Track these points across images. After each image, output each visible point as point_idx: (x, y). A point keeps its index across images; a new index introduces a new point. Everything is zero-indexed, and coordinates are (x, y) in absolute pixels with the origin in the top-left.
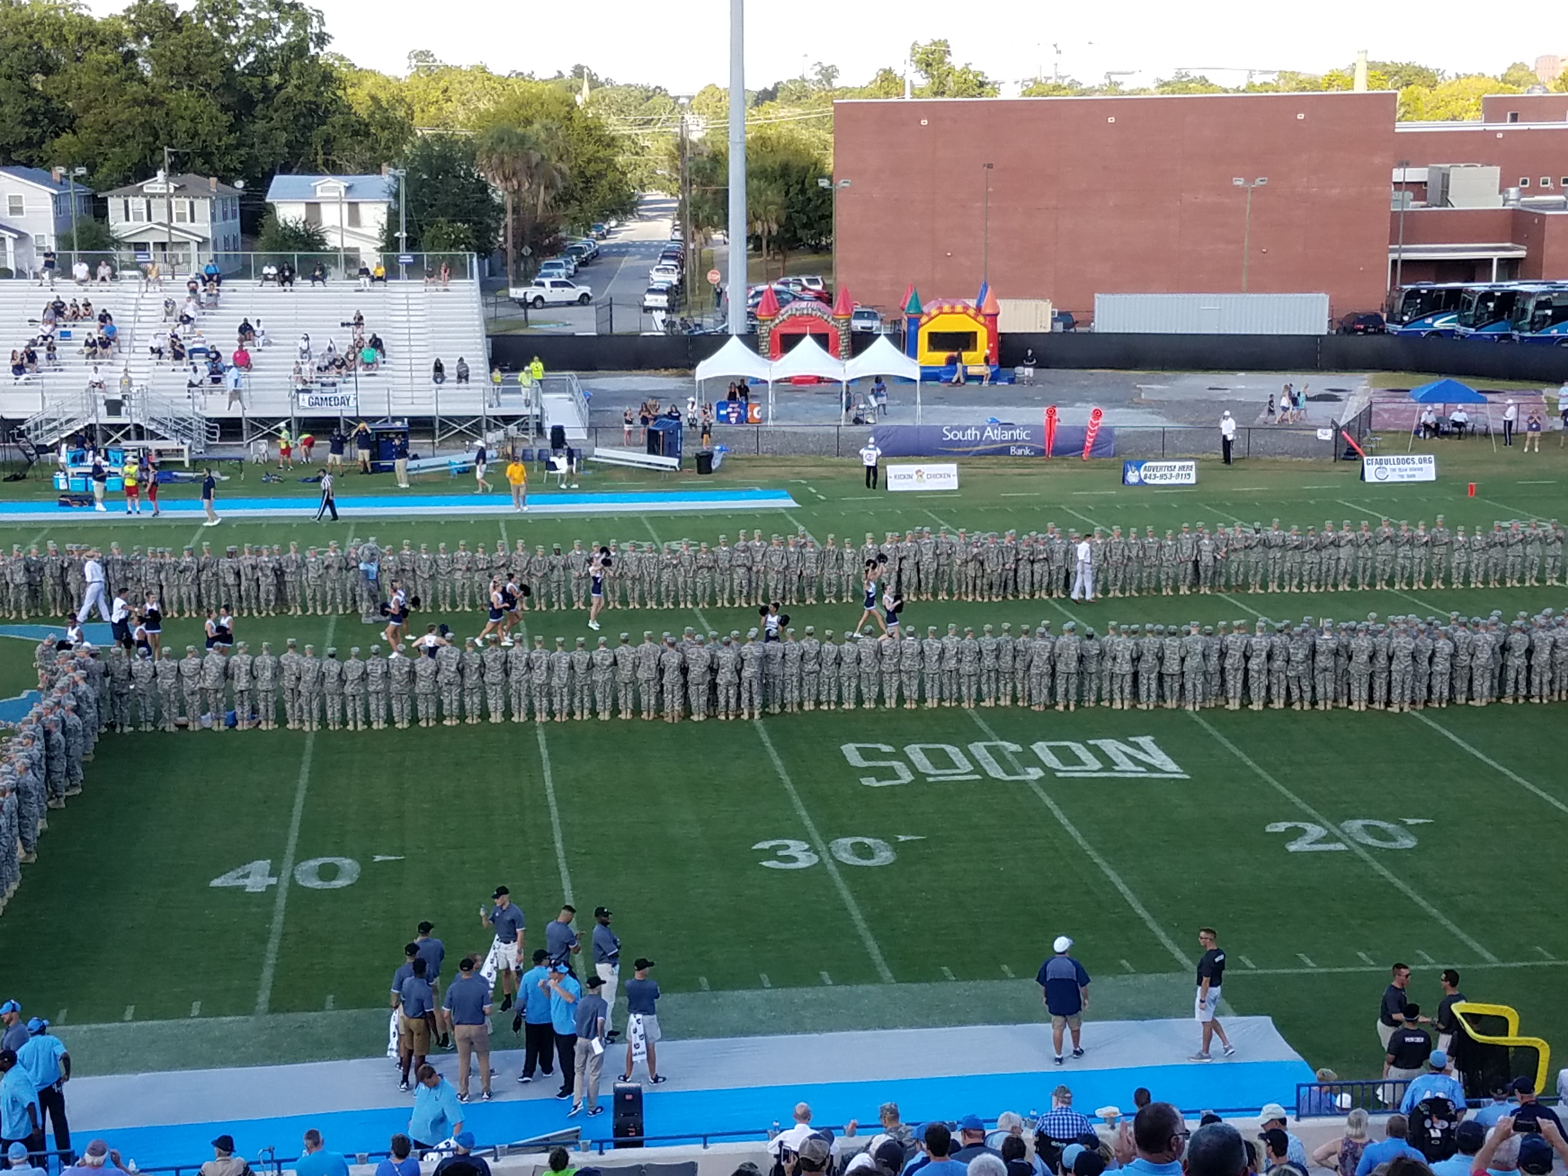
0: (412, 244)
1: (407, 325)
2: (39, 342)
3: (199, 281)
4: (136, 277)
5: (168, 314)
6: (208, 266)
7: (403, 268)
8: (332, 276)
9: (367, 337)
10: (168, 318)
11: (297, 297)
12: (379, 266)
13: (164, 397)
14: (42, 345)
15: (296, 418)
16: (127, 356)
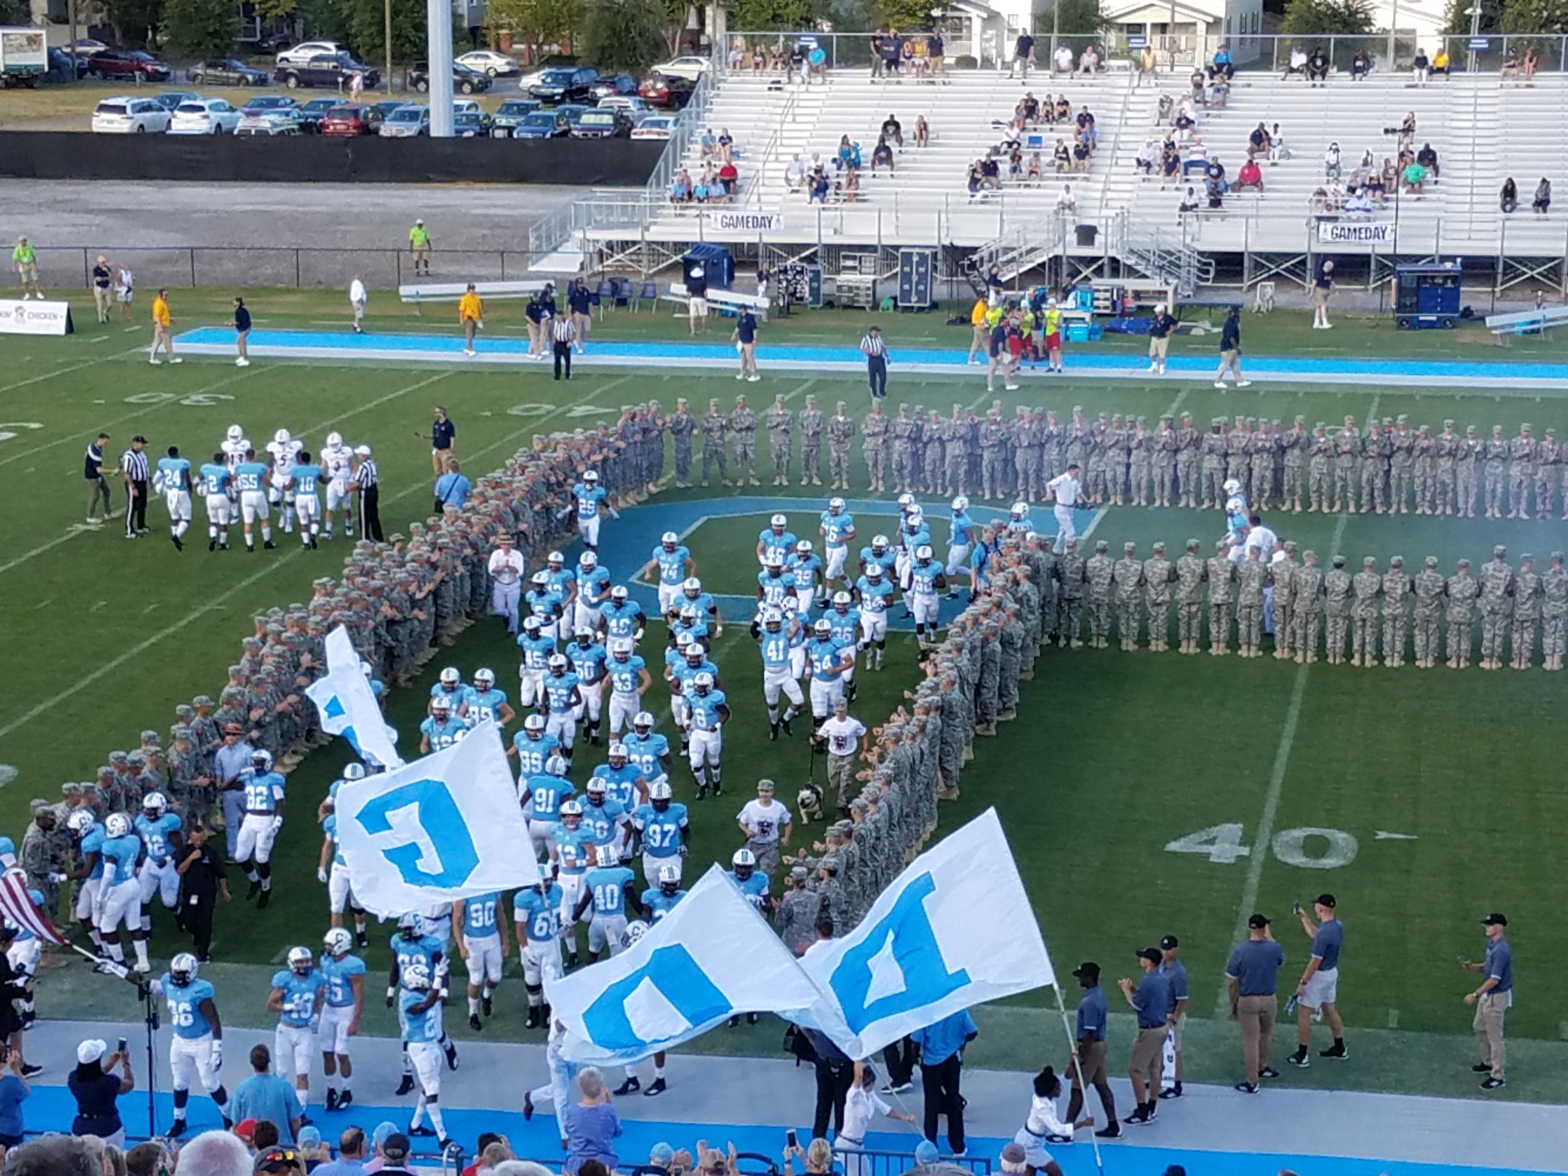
0: (1488, 24)
1: (1470, 133)
2: (1002, 150)
3: (1206, 74)
4: (1125, 68)
5: (1162, 115)
6: (1218, 55)
7: (1472, 57)
8: (1376, 68)
9: (1417, 148)
10: (1162, 121)
11: (1329, 94)
12: (1441, 52)
13: (1150, 224)
14: (1006, 153)
15: (1313, 255)
16: (1106, 170)
